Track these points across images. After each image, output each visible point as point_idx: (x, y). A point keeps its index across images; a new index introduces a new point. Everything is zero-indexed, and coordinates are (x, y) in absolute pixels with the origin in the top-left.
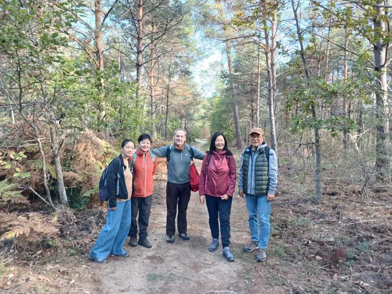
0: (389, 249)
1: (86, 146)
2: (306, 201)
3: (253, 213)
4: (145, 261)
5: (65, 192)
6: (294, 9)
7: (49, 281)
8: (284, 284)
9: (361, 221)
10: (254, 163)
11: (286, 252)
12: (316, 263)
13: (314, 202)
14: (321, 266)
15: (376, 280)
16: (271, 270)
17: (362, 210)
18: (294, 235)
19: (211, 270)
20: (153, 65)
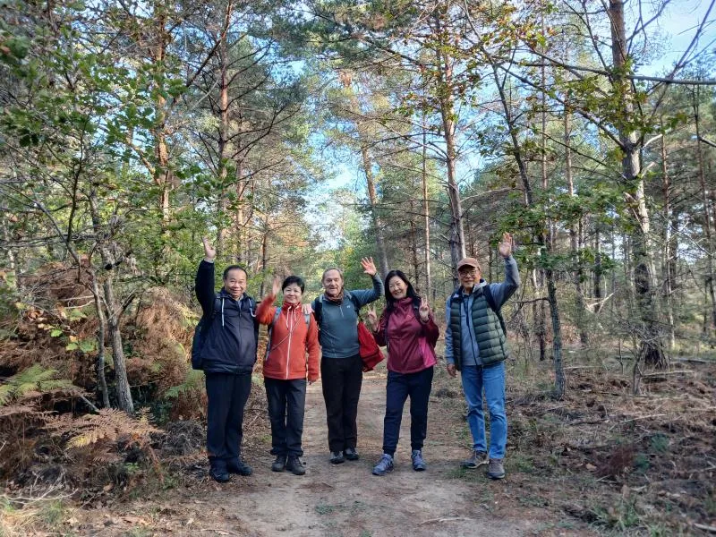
0: (696, 449)
1: (159, 313)
2: (542, 398)
3: (473, 403)
4: (301, 491)
5: (129, 394)
6: (498, 85)
7: (146, 524)
8: (546, 505)
9: (641, 417)
10: (470, 313)
11: (533, 464)
12: (588, 475)
13: (555, 397)
14: (598, 478)
15: (689, 490)
16: (519, 489)
17: (637, 403)
18: (538, 443)
19: (420, 495)
20: (241, 190)
